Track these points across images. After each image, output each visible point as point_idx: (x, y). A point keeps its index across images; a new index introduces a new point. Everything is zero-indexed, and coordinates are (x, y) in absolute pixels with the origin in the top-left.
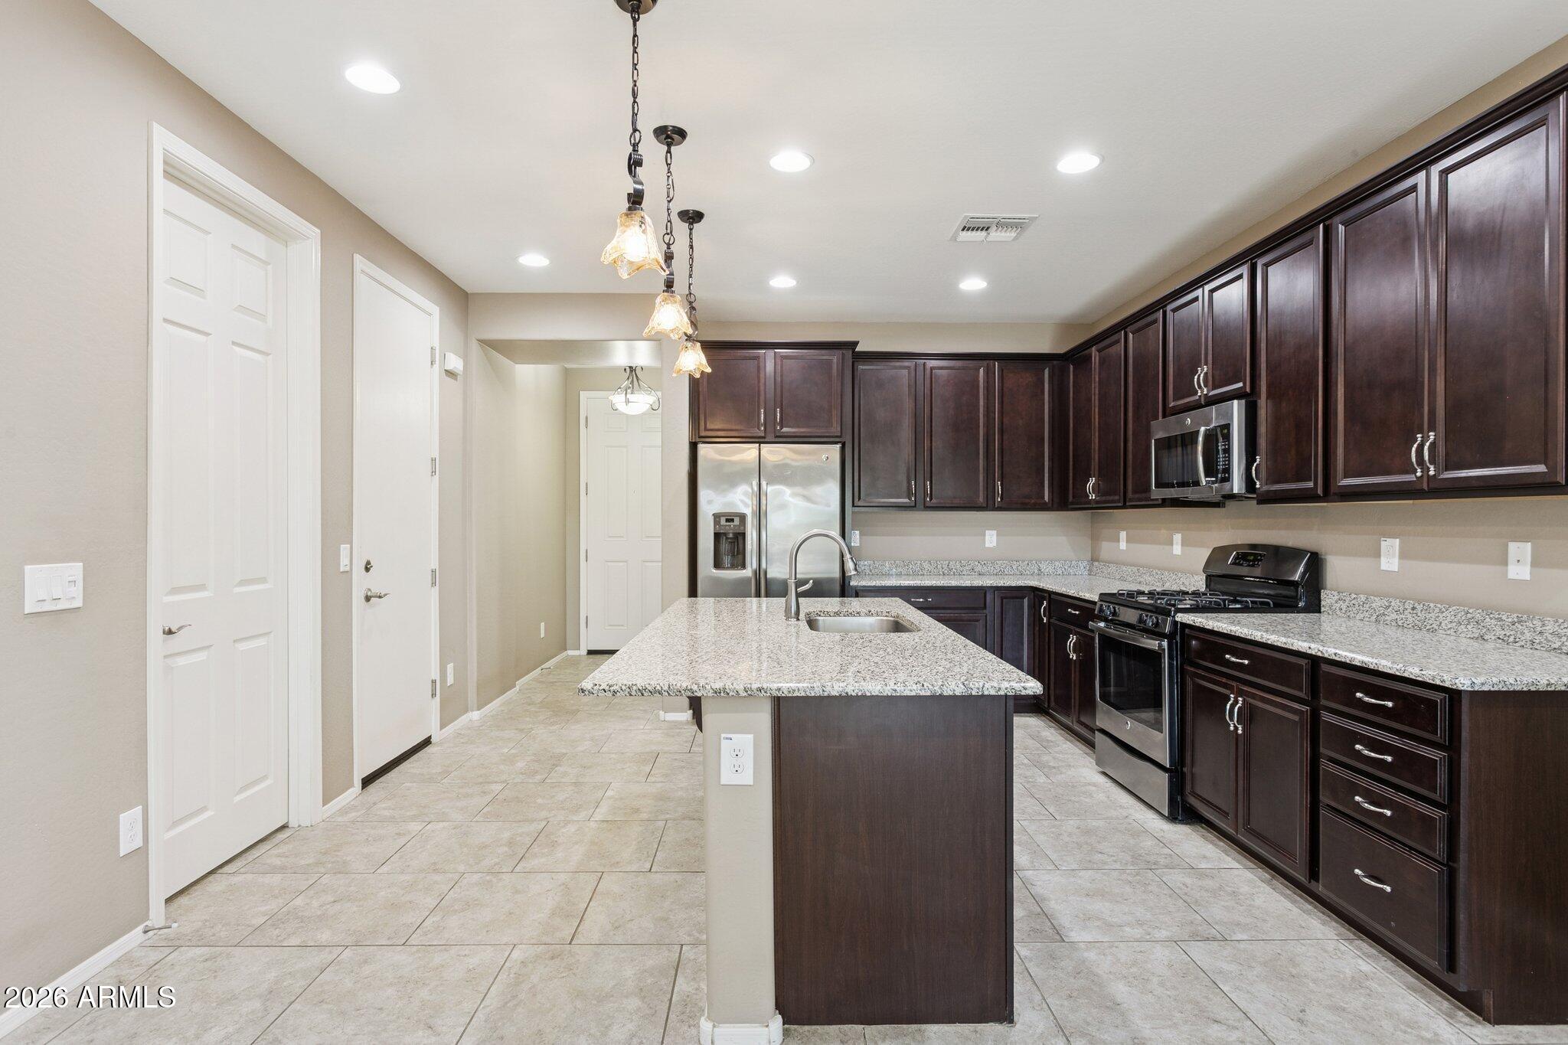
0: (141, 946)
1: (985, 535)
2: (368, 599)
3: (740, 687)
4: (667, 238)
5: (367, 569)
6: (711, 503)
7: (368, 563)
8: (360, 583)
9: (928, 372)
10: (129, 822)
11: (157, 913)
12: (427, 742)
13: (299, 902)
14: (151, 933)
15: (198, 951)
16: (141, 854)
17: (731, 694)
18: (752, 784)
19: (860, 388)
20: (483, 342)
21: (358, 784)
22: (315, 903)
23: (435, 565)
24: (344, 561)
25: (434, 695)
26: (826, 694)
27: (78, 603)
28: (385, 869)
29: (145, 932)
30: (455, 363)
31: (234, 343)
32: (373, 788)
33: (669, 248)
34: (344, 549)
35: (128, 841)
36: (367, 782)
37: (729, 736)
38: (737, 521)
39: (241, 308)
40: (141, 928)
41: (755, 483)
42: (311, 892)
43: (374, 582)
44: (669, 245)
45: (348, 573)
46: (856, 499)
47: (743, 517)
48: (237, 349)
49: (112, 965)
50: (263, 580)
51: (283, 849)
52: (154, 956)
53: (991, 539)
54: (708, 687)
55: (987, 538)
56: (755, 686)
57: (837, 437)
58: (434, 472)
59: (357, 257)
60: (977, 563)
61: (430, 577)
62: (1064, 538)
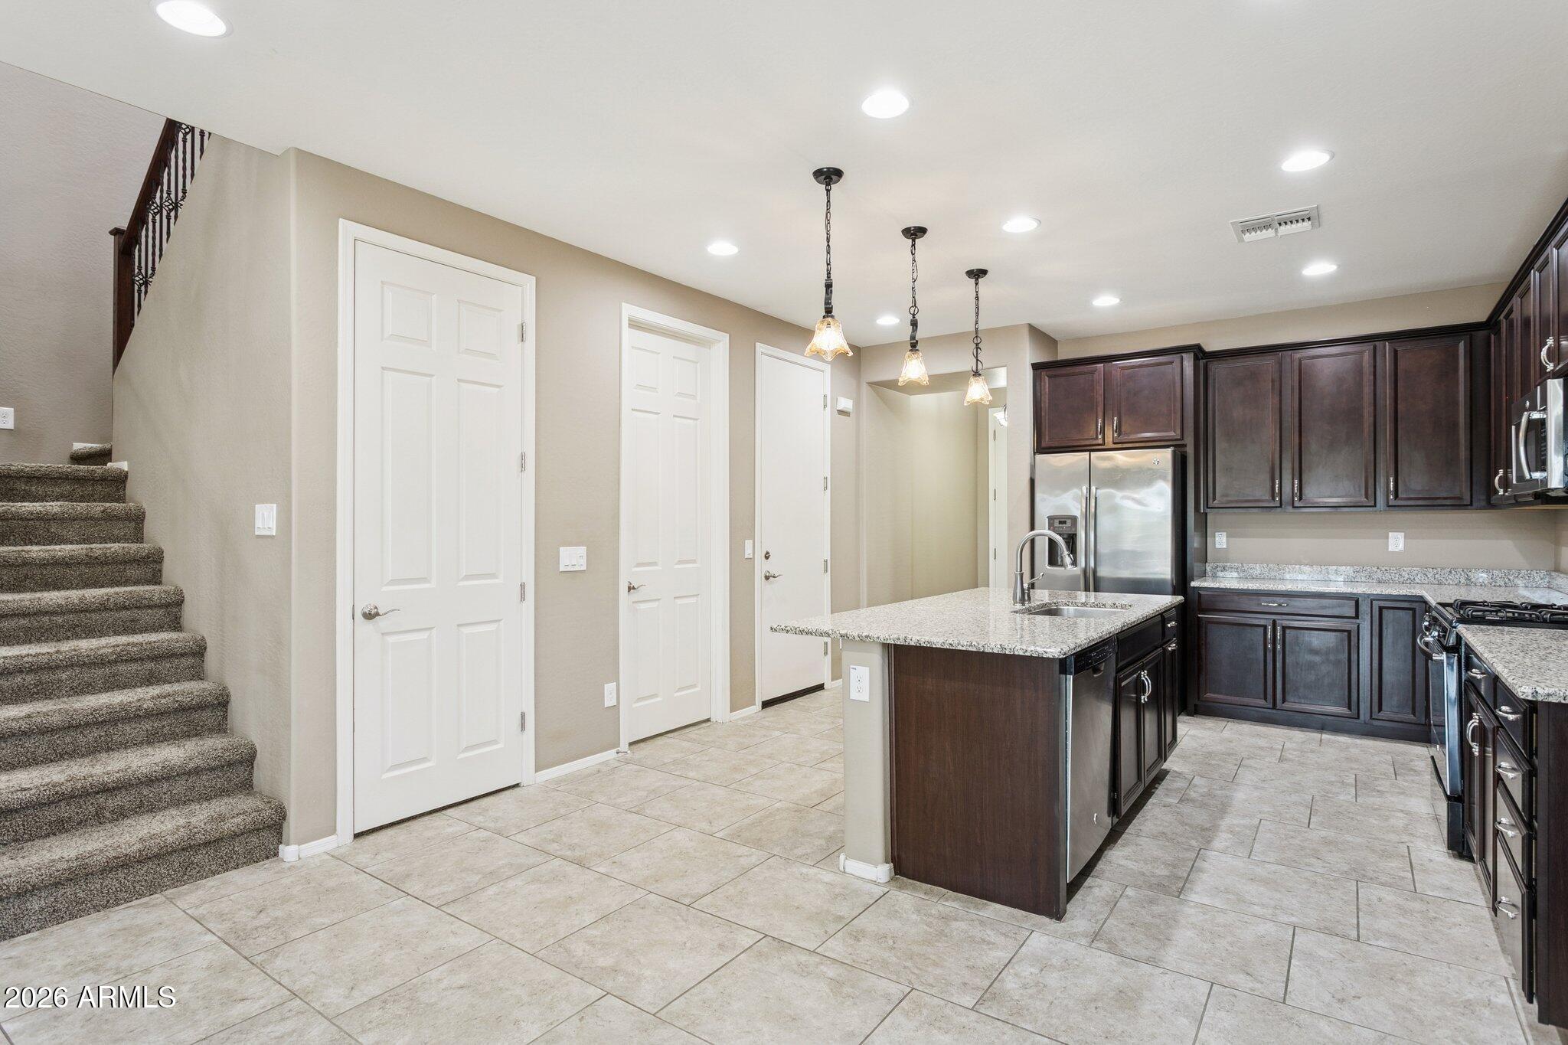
0: (614, 759)
1: (1387, 538)
2: (767, 578)
3: (856, 634)
4: (913, 309)
5: (767, 558)
6: (1046, 508)
7: (767, 553)
8: (761, 567)
9: (1296, 364)
10: (610, 688)
11: (624, 746)
12: (820, 687)
13: (691, 757)
14: (620, 754)
15: (635, 767)
16: (616, 708)
17: (850, 638)
18: (868, 701)
19: (1214, 386)
20: (872, 384)
21: (759, 705)
22: (698, 759)
23: (827, 556)
24: (748, 552)
25: (826, 653)
26: (907, 644)
27: (585, 569)
28: (744, 751)
29: (618, 753)
30: (846, 404)
31: (674, 416)
32: (771, 710)
33: (914, 317)
34: (748, 543)
35: (609, 701)
36: (766, 704)
37: (854, 667)
38: (1069, 523)
39: (680, 394)
40: (615, 750)
41: (1084, 489)
42: (699, 754)
43: (770, 566)
44: (914, 315)
45: (752, 560)
46: (1210, 501)
47: (1074, 519)
48: (677, 419)
49: (600, 764)
50: (694, 561)
51: (702, 731)
52: (617, 764)
53: (1397, 542)
54: (838, 632)
55: (1391, 541)
56: (864, 635)
57: (1177, 440)
58: (826, 488)
59: (758, 344)
60: (1375, 569)
61: (823, 566)
62: (1510, 542)
